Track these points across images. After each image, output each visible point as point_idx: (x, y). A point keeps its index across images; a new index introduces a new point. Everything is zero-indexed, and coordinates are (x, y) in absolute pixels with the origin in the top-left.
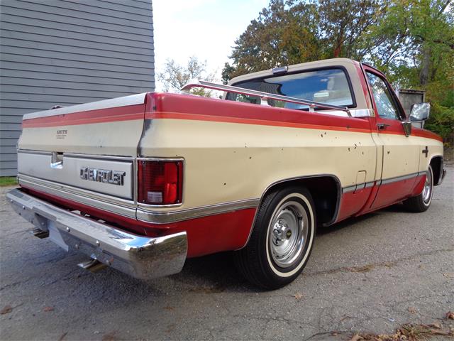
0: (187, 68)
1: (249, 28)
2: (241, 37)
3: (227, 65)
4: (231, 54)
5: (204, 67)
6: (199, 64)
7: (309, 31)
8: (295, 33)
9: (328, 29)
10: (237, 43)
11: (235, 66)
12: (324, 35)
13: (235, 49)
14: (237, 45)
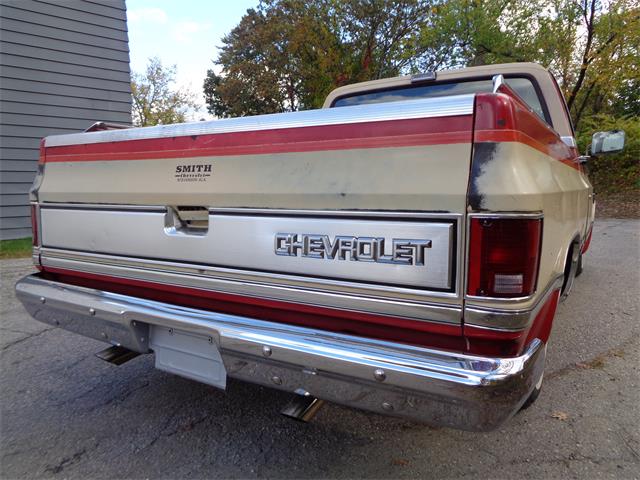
0: (145, 75)
1: (245, 20)
2: (233, 32)
3: (210, 73)
4: (216, 57)
5: (173, 76)
6: (164, 70)
7: (329, 31)
8: (311, 31)
9: (353, 29)
10: (225, 41)
11: (224, 75)
12: (349, 38)
13: (222, 51)
14: (225, 45)
